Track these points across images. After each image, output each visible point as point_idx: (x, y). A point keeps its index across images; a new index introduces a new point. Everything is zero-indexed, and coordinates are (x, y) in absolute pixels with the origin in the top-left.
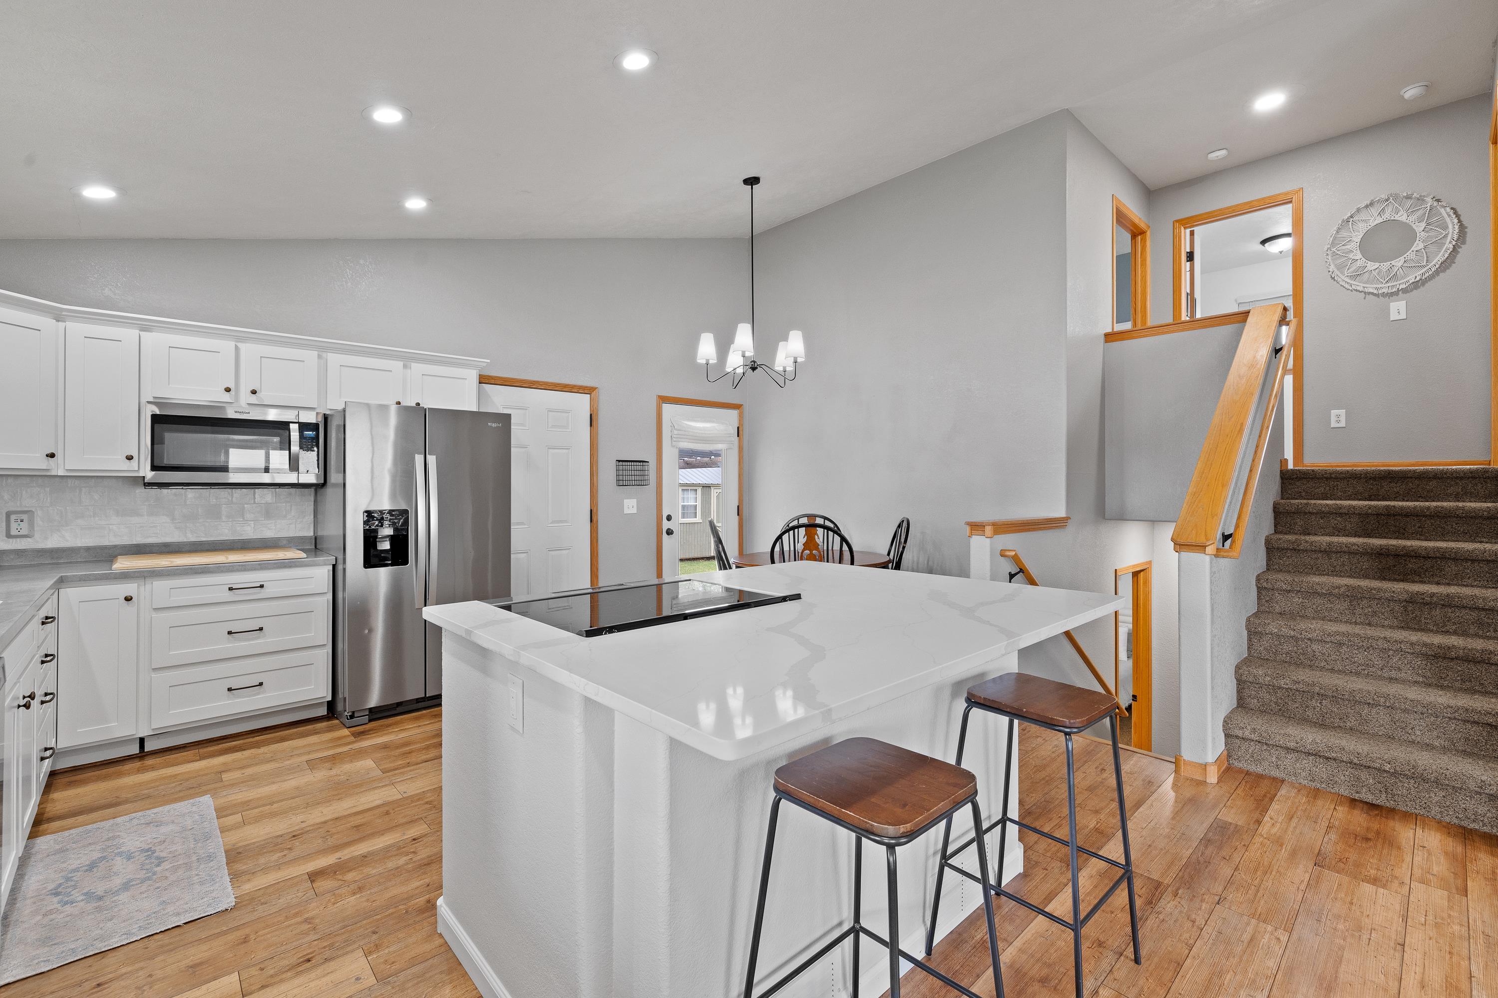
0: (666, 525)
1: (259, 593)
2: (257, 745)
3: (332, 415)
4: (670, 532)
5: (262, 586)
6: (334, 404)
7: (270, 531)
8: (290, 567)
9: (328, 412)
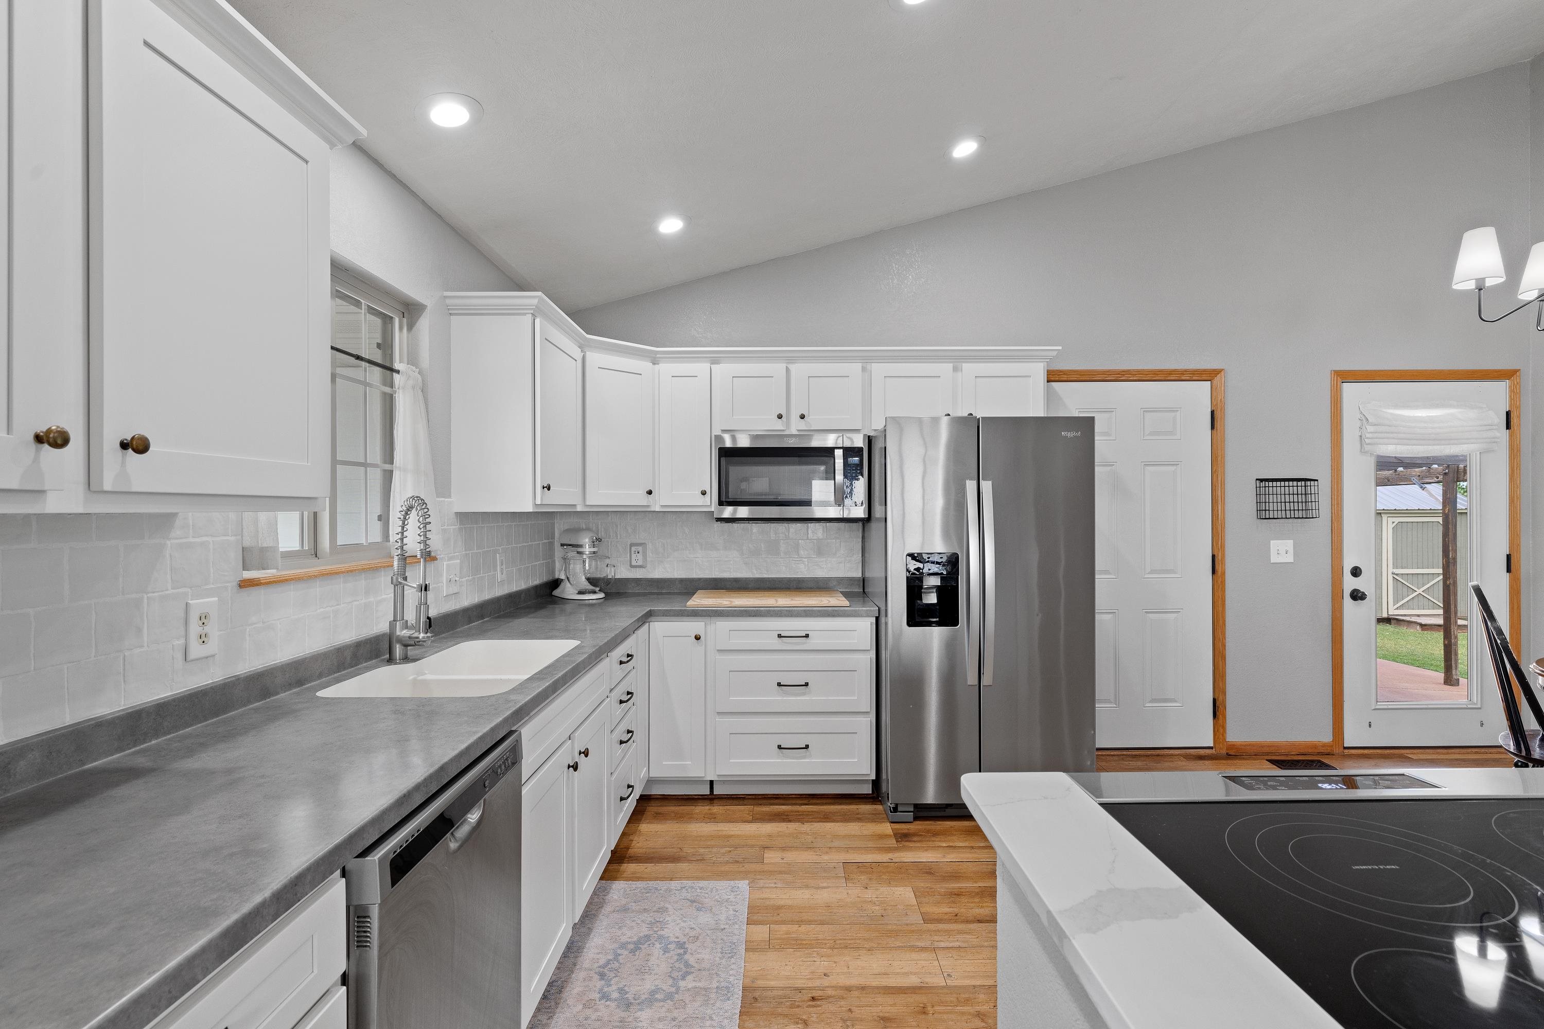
0: (1350, 583)
1: (804, 643)
2: (800, 818)
3: (875, 437)
4: (1357, 596)
5: (807, 636)
6: (877, 424)
7: (820, 572)
8: (834, 616)
9: (872, 434)
